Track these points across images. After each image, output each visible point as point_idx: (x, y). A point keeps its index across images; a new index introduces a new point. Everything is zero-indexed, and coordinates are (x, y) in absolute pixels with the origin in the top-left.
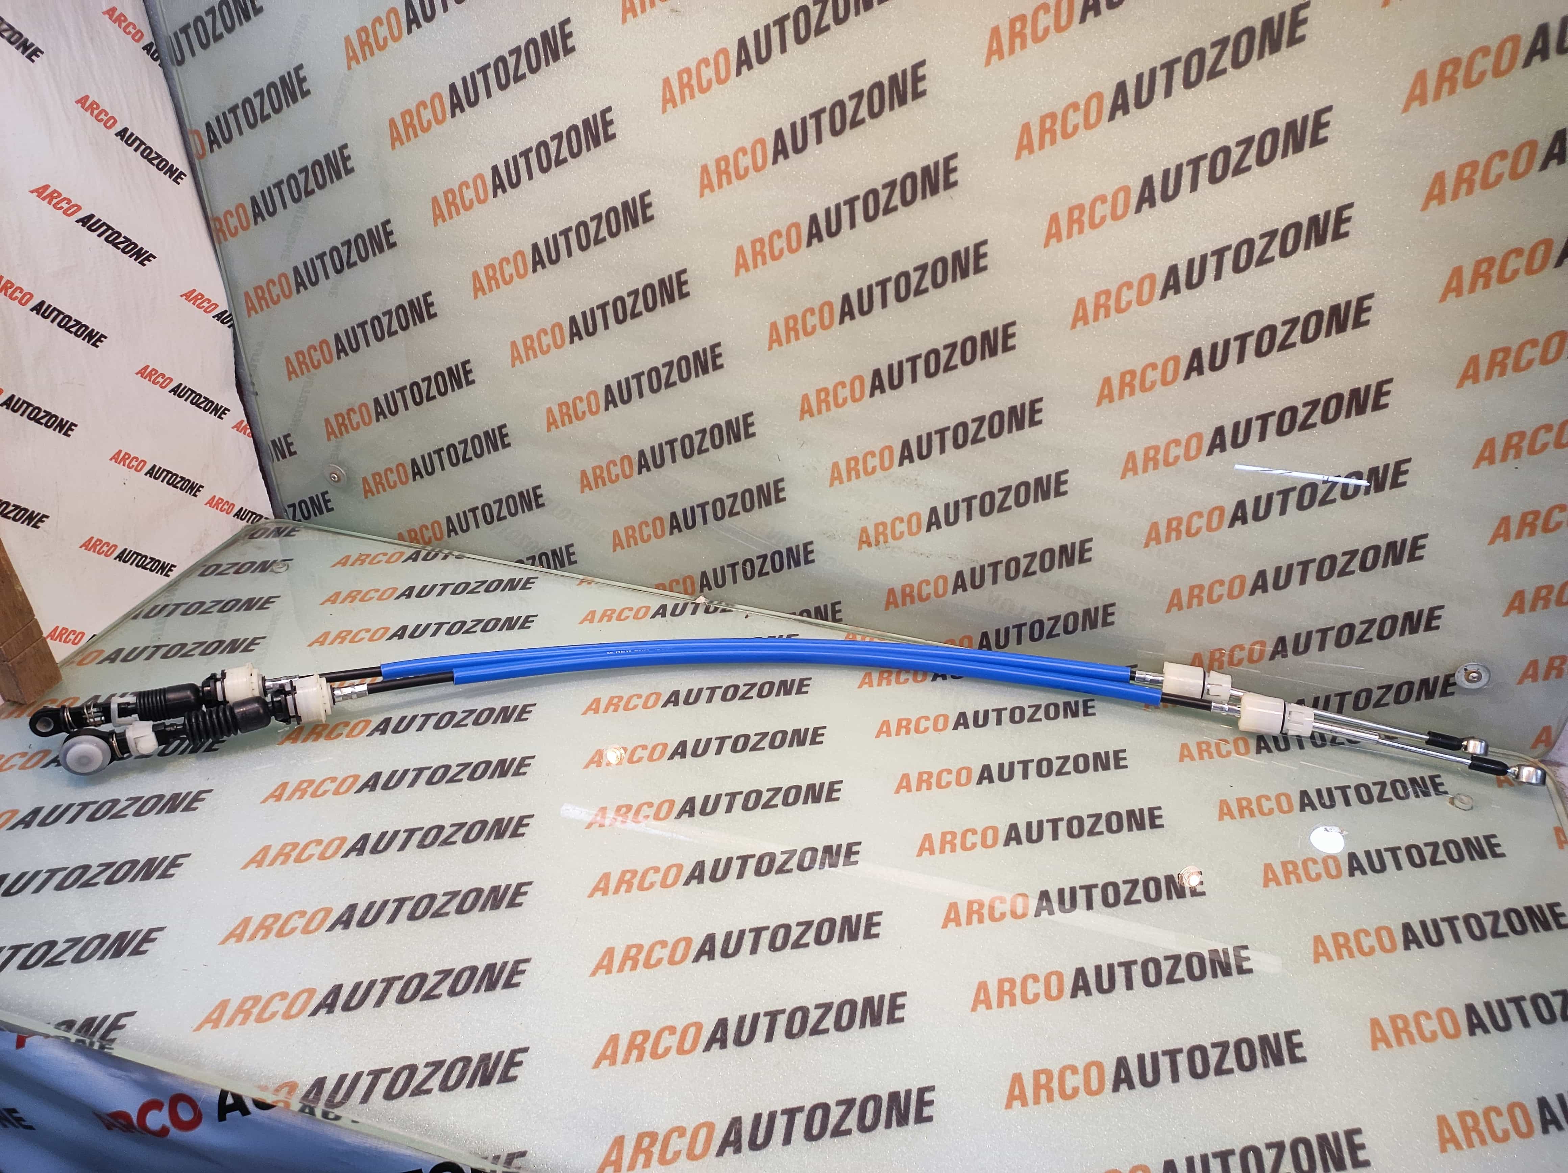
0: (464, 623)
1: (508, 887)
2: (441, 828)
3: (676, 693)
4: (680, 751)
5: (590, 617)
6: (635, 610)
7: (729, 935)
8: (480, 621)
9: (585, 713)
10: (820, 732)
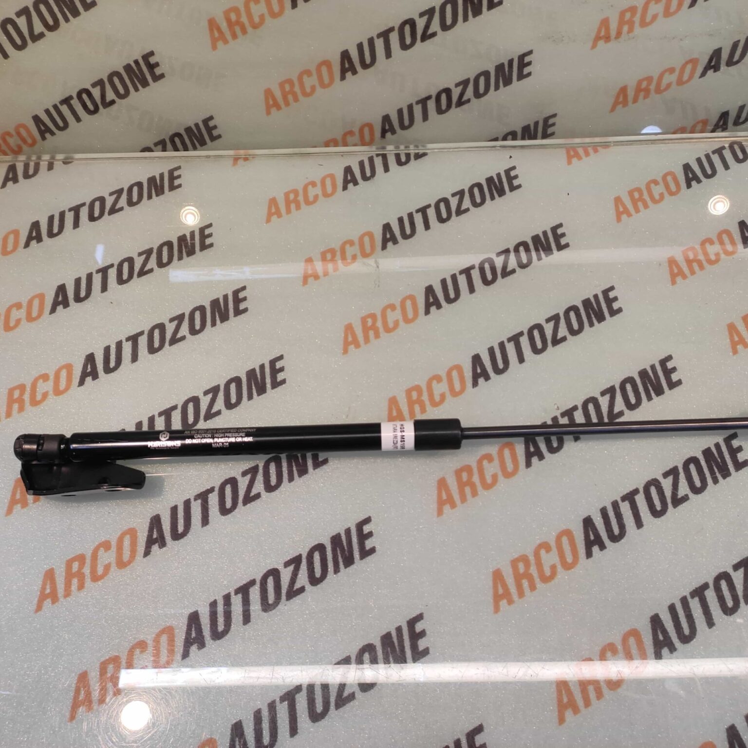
0: (130, 260)
1: (399, 630)
2: (274, 573)
3: (429, 290)
4: (479, 371)
5: (273, 210)
6: (319, 184)
7: (672, 608)
8: (148, 253)
9: (346, 351)
10: (612, 295)
